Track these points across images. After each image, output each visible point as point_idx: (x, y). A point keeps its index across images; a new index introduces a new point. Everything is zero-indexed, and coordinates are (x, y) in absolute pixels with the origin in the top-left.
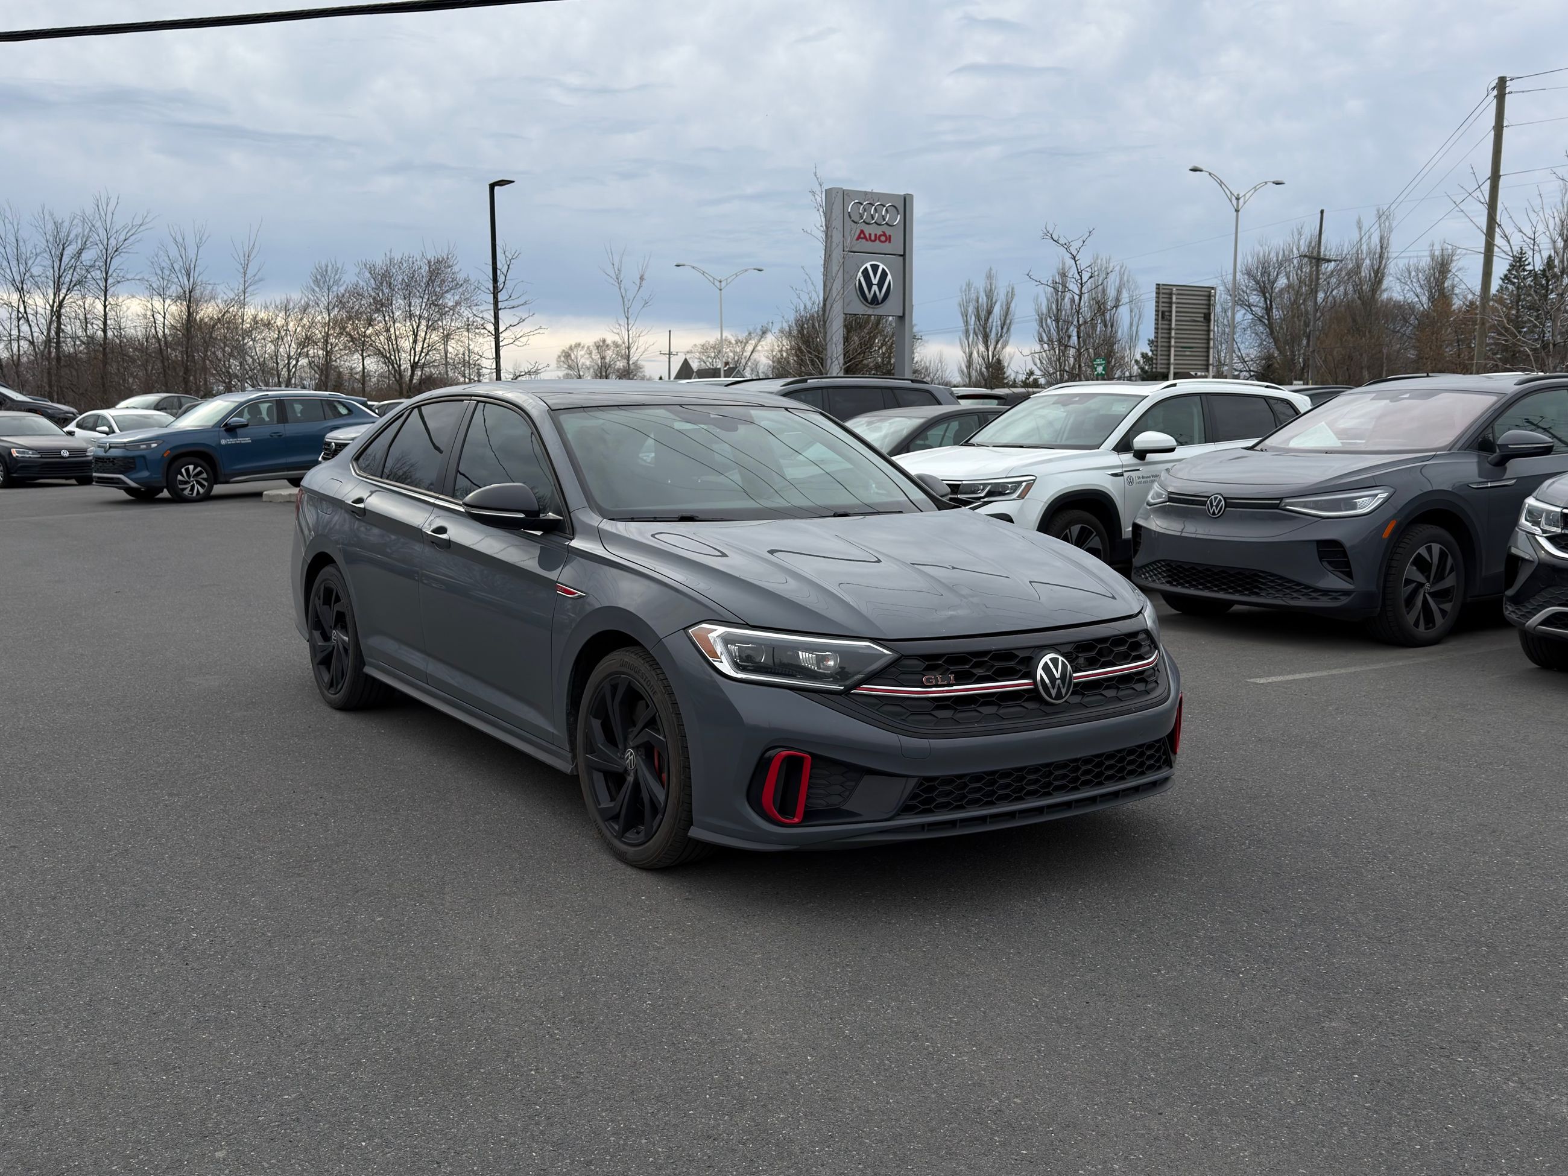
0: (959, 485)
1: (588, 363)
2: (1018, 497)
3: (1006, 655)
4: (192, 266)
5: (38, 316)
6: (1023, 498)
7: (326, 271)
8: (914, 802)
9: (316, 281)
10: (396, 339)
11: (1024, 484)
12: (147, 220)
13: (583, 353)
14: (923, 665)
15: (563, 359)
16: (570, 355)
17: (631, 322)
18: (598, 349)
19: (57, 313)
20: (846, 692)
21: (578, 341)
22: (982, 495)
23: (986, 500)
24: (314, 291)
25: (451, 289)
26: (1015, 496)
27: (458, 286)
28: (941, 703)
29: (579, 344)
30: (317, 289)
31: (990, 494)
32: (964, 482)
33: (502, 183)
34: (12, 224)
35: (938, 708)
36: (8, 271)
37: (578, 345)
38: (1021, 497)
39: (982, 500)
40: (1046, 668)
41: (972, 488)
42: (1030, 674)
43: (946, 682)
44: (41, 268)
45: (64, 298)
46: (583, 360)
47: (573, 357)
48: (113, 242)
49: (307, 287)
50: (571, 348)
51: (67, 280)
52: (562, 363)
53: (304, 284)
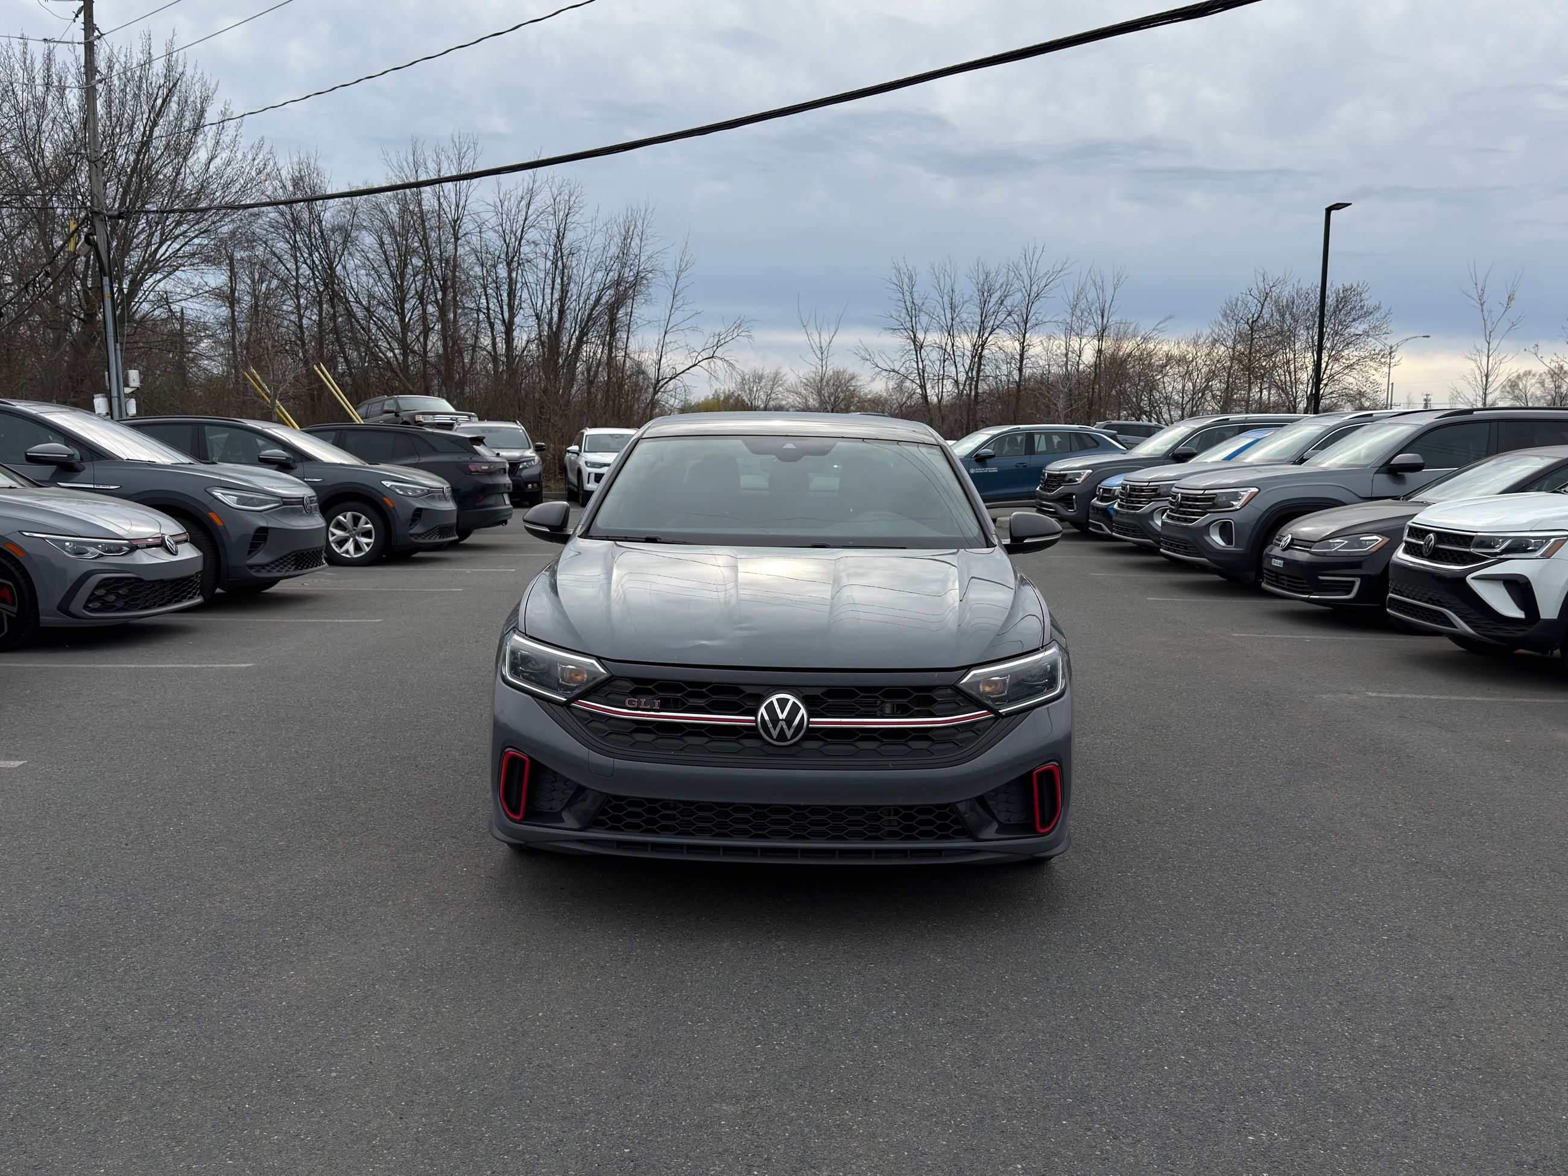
0: (1473, 537)
1: (1538, 393)
2: (1542, 555)
3: (733, 689)
4: (1107, 306)
5: (965, 357)
6: (1549, 558)
7: (1236, 305)
8: (603, 818)
9: (1225, 315)
10: (1295, 372)
11: (1552, 540)
12: (1066, 266)
13: (1534, 381)
14: (632, 686)
15: (1508, 389)
16: (1517, 385)
17: (1493, 345)
18: (1552, 377)
19: (978, 355)
20: (566, 705)
21: (1528, 369)
22: (1497, 551)
23: (1502, 557)
24: (1222, 325)
25: (1359, 318)
26: (1538, 554)
27: (1369, 313)
28: (642, 726)
29: (1530, 372)
30: (1225, 324)
31: (1507, 551)
32: (1479, 534)
33: (1338, 206)
34: (950, 277)
35: (636, 731)
36: (943, 318)
37: (1528, 373)
38: (1547, 555)
39: (1498, 557)
40: (770, 709)
41: (1486, 542)
42: (754, 712)
43: (649, 707)
44: (970, 314)
45: (987, 338)
46: (1533, 390)
47: (1521, 386)
48: (1035, 288)
49: (1216, 322)
50: (1519, 377)
51: (991, 323)
52: (1506, 394)
53: (1213, 319)
